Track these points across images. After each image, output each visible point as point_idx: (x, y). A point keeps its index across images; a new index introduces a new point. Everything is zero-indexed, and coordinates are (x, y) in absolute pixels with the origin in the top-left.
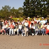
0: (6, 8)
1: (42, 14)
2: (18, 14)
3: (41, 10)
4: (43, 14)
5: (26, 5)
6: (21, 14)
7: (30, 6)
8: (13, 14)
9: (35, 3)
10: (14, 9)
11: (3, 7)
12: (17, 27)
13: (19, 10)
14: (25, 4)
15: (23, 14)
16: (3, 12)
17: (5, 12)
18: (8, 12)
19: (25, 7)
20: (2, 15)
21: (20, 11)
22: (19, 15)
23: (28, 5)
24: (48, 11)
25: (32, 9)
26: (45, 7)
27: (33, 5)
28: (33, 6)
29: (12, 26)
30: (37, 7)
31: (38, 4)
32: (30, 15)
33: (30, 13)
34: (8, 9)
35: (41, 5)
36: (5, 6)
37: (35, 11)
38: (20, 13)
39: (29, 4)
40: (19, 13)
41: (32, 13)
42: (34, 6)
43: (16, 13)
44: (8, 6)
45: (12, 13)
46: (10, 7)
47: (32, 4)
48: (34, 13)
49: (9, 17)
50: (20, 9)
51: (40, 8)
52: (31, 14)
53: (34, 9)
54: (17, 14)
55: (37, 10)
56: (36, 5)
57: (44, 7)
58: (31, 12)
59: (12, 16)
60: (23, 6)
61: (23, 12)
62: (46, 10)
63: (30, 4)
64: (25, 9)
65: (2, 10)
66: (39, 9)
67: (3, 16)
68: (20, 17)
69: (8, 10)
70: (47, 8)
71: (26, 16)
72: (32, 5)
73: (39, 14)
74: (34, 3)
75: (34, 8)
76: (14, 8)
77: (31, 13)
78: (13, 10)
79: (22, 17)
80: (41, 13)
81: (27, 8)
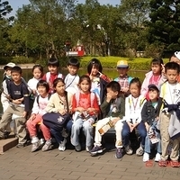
2: (120, 32)
6: (135, 30)
8: (91, 31)
12: (114, 110)
13: (123, 9)
15: (145, 31)
22: (125, 37)
29: (86, 101)
38: (130, 29)
40: (127, 28)
43: (105, 25)
59: (85, 42)
61: (146, 23)
68: (132, 51)
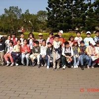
0: (12, 11)
1: (84, 25)
3: (84, 17)
4: (88, 26)
5: (54, 6)
7: (62, 8)
9: (72, 3)
10: (29, 14)
11: (5, 9)
14: (51, 4)
16: (6, 19)
17: (10, 20)
18: (16, 20)
19: (51, 9)
20: (5, 26)
21: (40, 19)
23: (58, 7)
24: (98, 18)
25: (65, 14)
26: (91, 11)
27: (68, 6)
28: (67, 8)
30: (74, 11)
31: (78, 4)
32: (61, 26)
33: (61, 21)
34: (16, 13)
35: (82, 7)
36: (10, 8)
37: (71, 17)
39: (58, 3)
41: (65, 22)
42: (70, 8)
44: (17, 8)
45: (24, 22)
46: (20, 10)
47: (66, 4)
48: (69, 21)
49: (19, 29)
50: (41, 13)
51: (82, 13)
52: (63, 24)
53: (70, 14)
54: (34, 24)
55: (75, 17)
56: (74, 5)
57: (89, 11)
58: (63, 20)
60: (47, 9)
62: (93, 16)
63: (62, 4)
64: (50, 13)
65: (4, 16)
66: (80, 15)
67: (6, 28)
69: (15, 16)
70: (96, 13)
71: (53, 27)
72: (65, 7)
73: (79, 24)
74: (69, 3)
75: (68, 11)
76: (28, 11)
77: (63, 22)
78: (27, 15)
79: (44, 30)
80: (83, 23)
81: (54, 11)
